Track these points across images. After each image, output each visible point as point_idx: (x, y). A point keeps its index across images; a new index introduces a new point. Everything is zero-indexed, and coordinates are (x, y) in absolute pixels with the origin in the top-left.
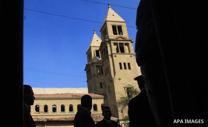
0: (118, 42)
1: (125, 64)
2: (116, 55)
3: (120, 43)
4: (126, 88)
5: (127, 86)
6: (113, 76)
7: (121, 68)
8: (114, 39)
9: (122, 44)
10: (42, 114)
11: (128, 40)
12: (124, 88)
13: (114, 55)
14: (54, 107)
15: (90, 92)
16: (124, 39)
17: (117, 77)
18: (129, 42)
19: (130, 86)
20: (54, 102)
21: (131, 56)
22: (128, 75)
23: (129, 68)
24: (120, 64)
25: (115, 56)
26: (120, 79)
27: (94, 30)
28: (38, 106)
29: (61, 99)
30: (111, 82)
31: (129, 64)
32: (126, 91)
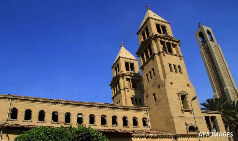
0: (166, 41)
1: (175, 66)
3: (167, 43)
4: (180, 95)
5: (181, 93)
6: (163, 79)
7: (171, 70)
9: (170, 44)
11: (175, 40)
12: (178, 94)
13: (162, 54)
14: (80, 116)
16: (171, 39)
17: (168, 80)
18: (177, 43)
19: (184, 93)
20: (80, 109)
21: (181, 59)
22: (180, 80)
23: (181, 72)
24: (170, 65)
25: (164, 55)
26: (171, 83)
27: (122, 43)
28: (56, 114)
29: (91, 106)
30: (159, 86)
31: (179, 67)
32: (180, 98)
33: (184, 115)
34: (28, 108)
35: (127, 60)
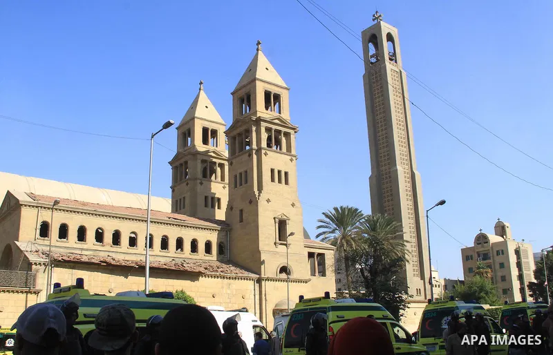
0: (274, 127)
1: (279, 172)
2: (267, 152)
3: (276, 131)
4: (277, 220)
5: (280, 217)
6: (257, 193)
7: (273, 180)
8: (268, 120)
9: (279, 132)
10: (107, 248)
11: (290, 126)
12: (274, 218)
13: (263, 151)
14: (133, 235)
15: (177, 211)
16: (283, 123)
17: (264, 196)
18: (292, 132)
19: (285, 217)
21: (291, 160)
22: (283, 195)
23: (287, 183)
24: (272, 171)
25: (266, 154)
26: (268, 201)
27: (201, 83)
28: (100, 231)
30: (251, 202)
31: (286, 174)
32: (277, 225)
33: (277, 250)
34: (64, 222)
35: (207, 125)
